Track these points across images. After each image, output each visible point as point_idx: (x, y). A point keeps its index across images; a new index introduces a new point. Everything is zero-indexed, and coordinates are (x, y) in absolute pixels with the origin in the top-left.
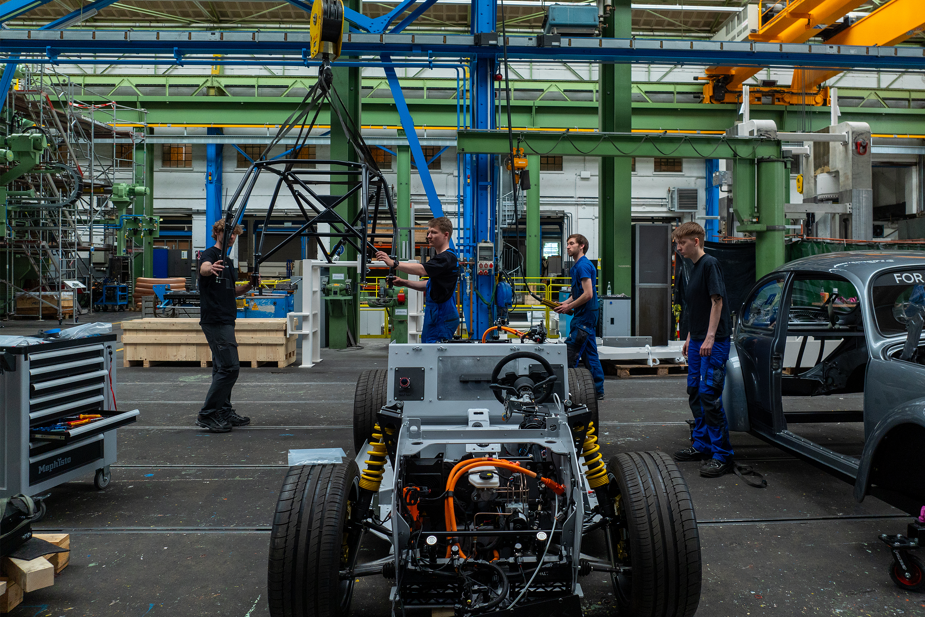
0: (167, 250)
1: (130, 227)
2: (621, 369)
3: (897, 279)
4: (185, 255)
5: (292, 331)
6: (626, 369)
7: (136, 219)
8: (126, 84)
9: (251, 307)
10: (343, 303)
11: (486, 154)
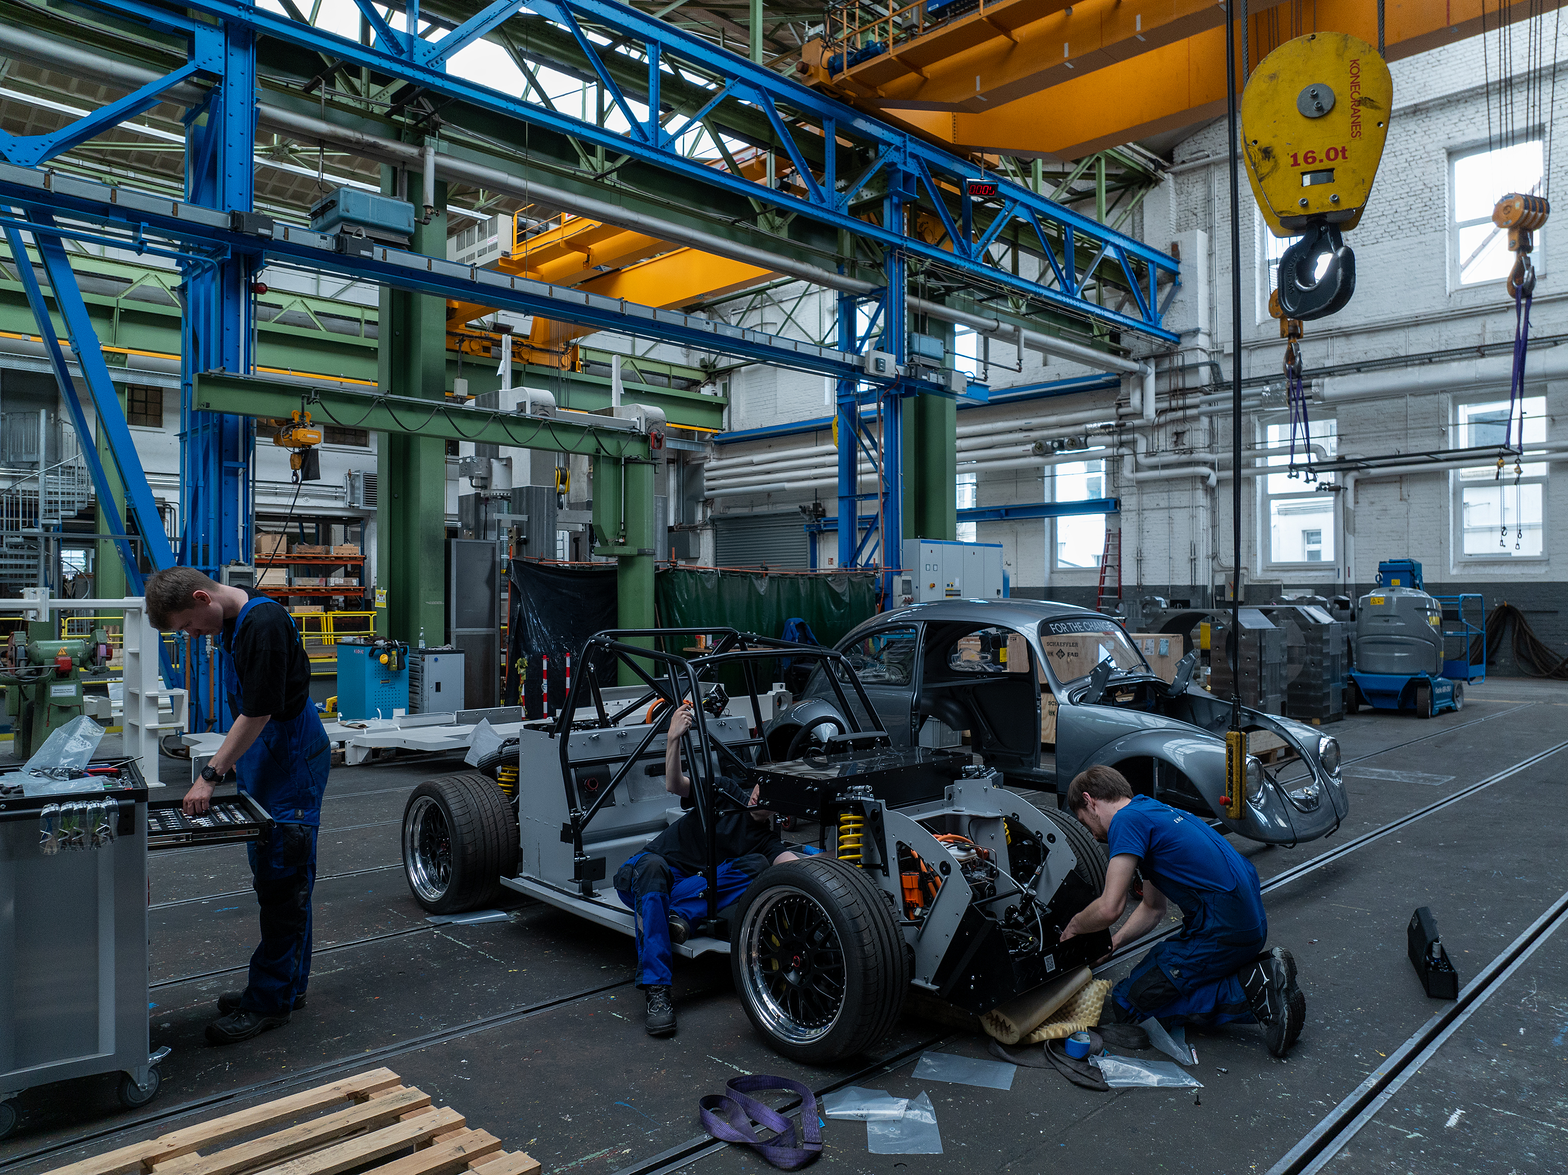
11: (238, 414)
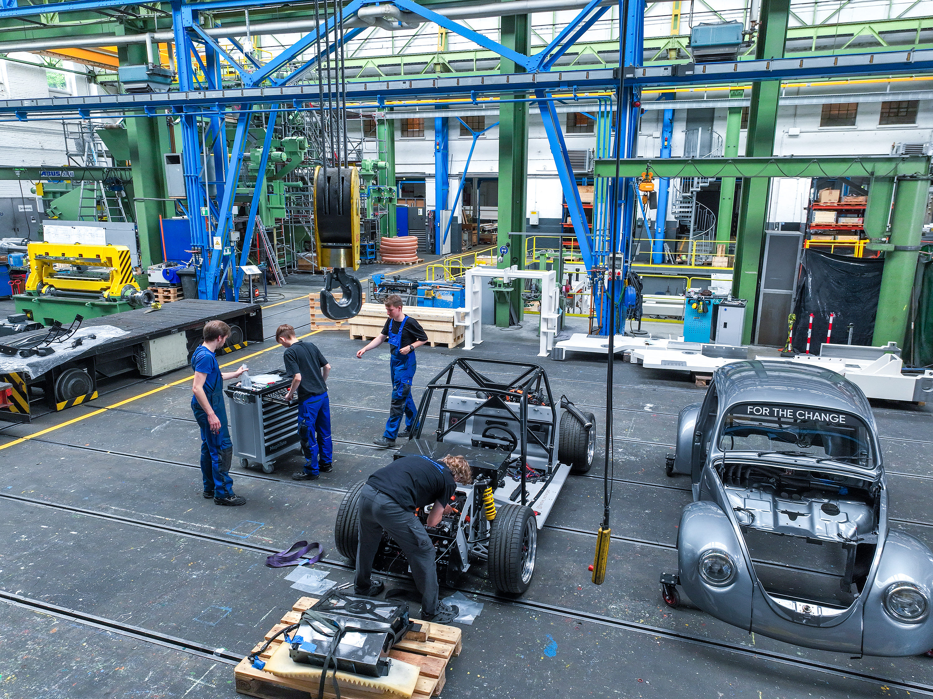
0: (407, 208)
1: (375, 195)
2: (699, 380)
3: (749, 410)
4: (420, 212)
5: (459, 322)
6: (703, 380)
7: (379, 189)
8: (370, 65)
9: (437, 296)
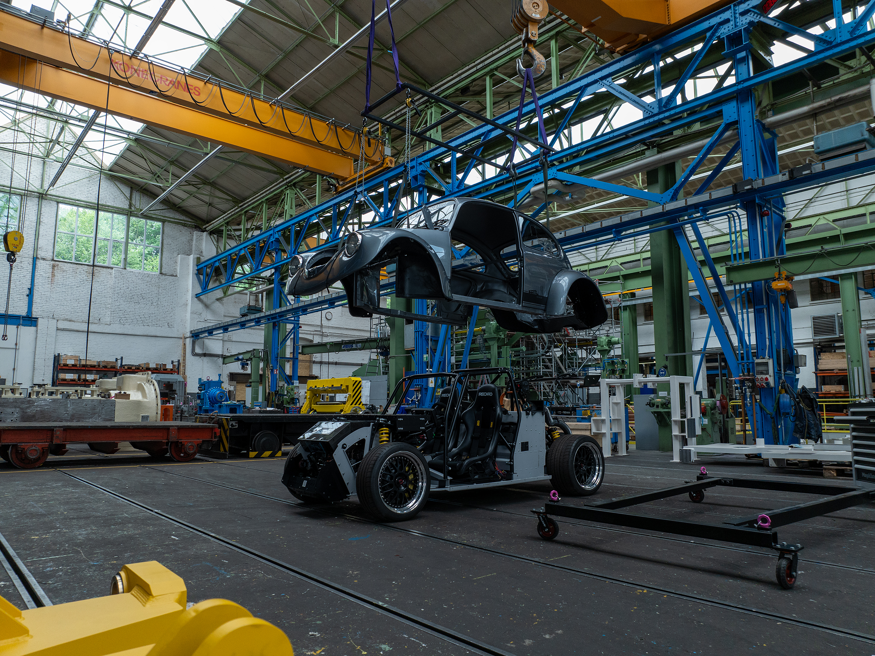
2: (827, 470)
7: (613, 362)
8: (614, 264)
10: (664, 414)
11: (761, 280)
